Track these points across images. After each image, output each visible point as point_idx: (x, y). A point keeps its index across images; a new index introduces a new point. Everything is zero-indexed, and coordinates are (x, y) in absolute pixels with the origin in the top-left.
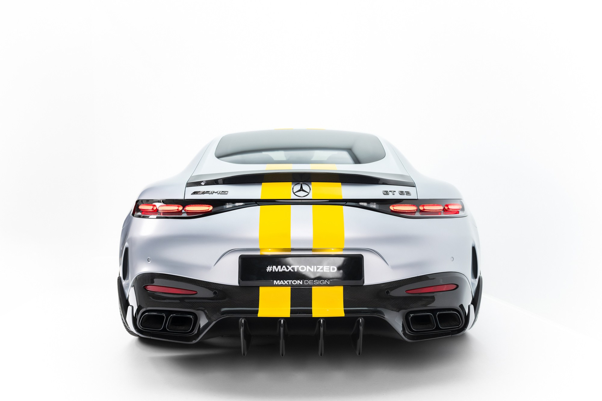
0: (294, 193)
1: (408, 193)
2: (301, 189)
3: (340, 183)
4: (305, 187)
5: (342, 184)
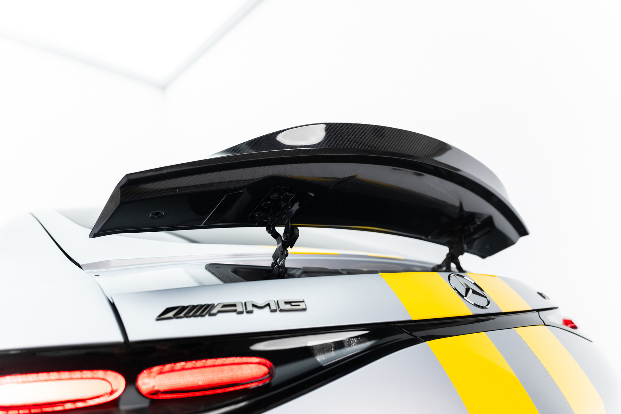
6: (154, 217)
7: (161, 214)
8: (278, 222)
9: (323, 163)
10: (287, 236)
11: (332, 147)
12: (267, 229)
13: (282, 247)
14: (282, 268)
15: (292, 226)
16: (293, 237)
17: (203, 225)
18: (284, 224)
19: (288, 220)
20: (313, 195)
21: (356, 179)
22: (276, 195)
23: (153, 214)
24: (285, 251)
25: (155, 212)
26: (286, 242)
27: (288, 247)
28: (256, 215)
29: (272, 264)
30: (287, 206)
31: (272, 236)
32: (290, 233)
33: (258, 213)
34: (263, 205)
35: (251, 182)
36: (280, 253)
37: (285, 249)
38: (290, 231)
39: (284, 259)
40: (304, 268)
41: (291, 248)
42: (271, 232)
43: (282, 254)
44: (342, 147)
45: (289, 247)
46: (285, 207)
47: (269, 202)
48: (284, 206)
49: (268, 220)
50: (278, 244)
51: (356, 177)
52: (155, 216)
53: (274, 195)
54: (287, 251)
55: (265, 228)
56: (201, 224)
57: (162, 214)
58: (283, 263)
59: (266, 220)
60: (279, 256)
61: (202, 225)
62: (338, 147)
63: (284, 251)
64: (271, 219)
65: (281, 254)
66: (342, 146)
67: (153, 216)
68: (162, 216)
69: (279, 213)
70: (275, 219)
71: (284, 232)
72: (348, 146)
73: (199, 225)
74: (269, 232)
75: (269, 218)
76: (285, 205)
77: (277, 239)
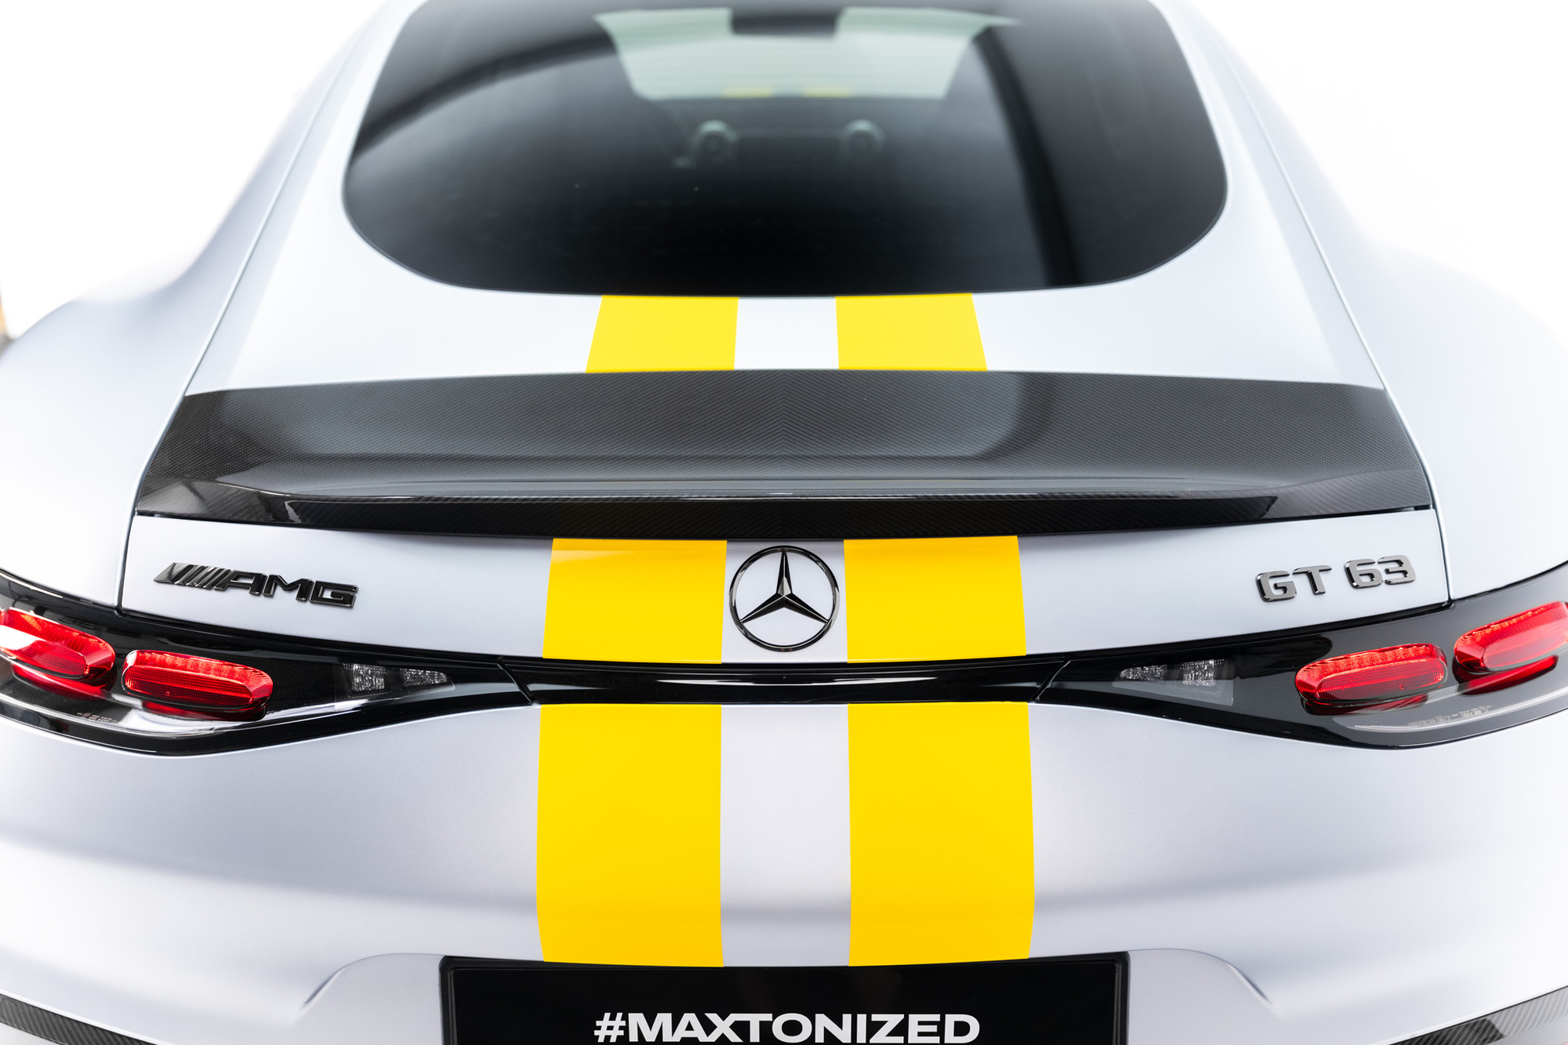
0: (739, 623)
1: (1400, 568)
2: (783, 601)
3: (1015, 539)
4: (807, 580)
5: (1021, 546)
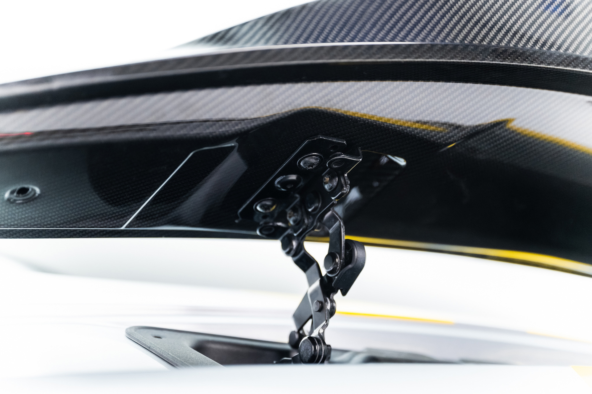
6: (15, 200)
7: (33, 193)
8: (313, 229)
9: (436, 83)
10: (337, 264)
11: (461, 41)
12: (284, 247)
13: (320, 291)
14: (319, 343)
15: (349, 243)
16: (350, 266)
17: (126, 227)
18: (327, 235)
19: (337, 223)
20: (402, 162)
21: (509, 129)
22: (313, 159)
23: (12, 193)
24: (328, 303)
25: (18, 187)
26: (330, 279)
27: (336, 292)
28: (258, 208)
29: (292, 336)
30: (340, 186)
31: (297, 262)
32: (343, 256)
33: (264, 203)
34: (278, 183)
35: (252, 124)
36: (313, 308)
37: (329, 298)
38: (343, 251)
39: (324, 323)
40: (369, 350)
41: (344, 293)
42: (293, 252)
43: (321, 309)
44: (485, 43)
45: (339, 291)
46: (334, 191)
47: (293, 177)
48: (330, 189)
49: (286, 222)
50: (311, 283)
51: (510, 125)
52: (16, 196)
53: (307, 159)
54: (332, 301)
55: (277, 244)
56: (121, 226)
57: (35, 193)
58: (321, 331)
59: (283, 222)
60: (313, 313)
61: (123, 228)
62: (476, 42)
63: (326, 301)
64: (294, 221)
65: (318, 309)
66: (487, 40)
67: (12, 196)
68: (34, 198)
69: (317, 205)
70: (306, 221)
71: (327, 253)
72: (501, 40)
73: (118, 227)
74: (288, 253)
75: (290, 217)
76: (335, 184)
77: (309, 271)
